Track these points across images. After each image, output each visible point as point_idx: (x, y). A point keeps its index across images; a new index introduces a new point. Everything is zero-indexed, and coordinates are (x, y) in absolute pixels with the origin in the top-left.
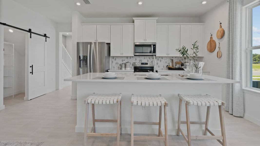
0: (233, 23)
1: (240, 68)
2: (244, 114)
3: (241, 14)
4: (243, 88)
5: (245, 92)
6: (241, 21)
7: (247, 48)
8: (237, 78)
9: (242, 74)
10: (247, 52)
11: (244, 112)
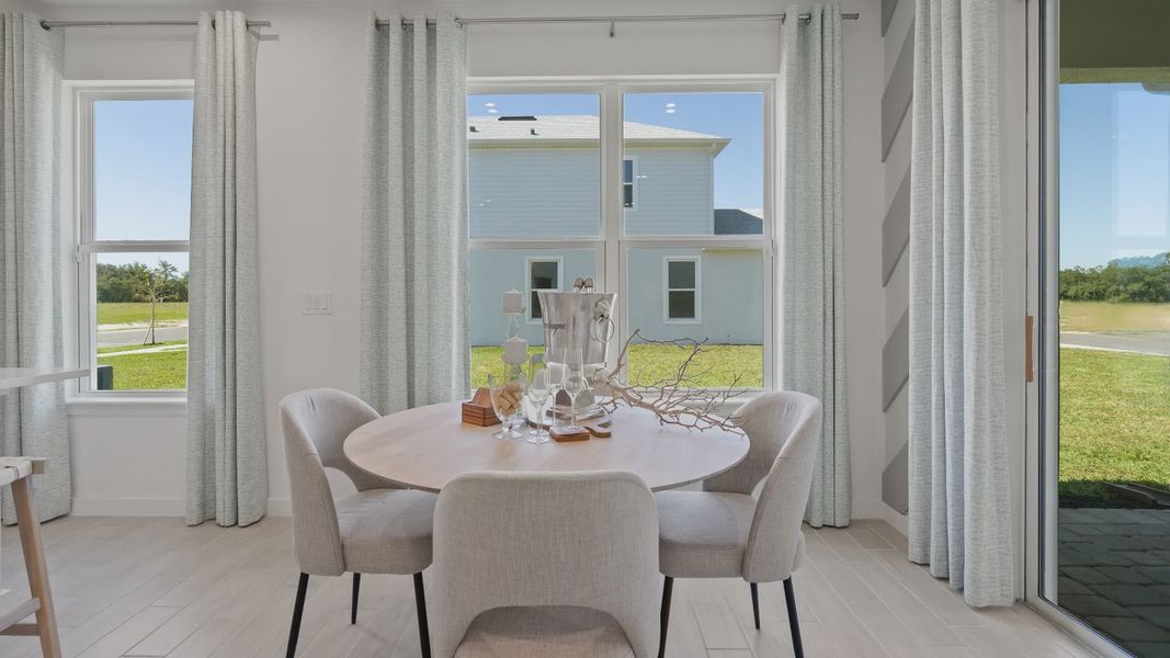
0: (22, 130)
1: (54, 323)
2: (72, 500)
3: (56, 105)
4: (69, 399)
5: (74, 412)
6: (56, 134)
7: (79, 242)
8: (44, 364)
9: (61, 347)
10: (80, 260)
11: (73, 492)
